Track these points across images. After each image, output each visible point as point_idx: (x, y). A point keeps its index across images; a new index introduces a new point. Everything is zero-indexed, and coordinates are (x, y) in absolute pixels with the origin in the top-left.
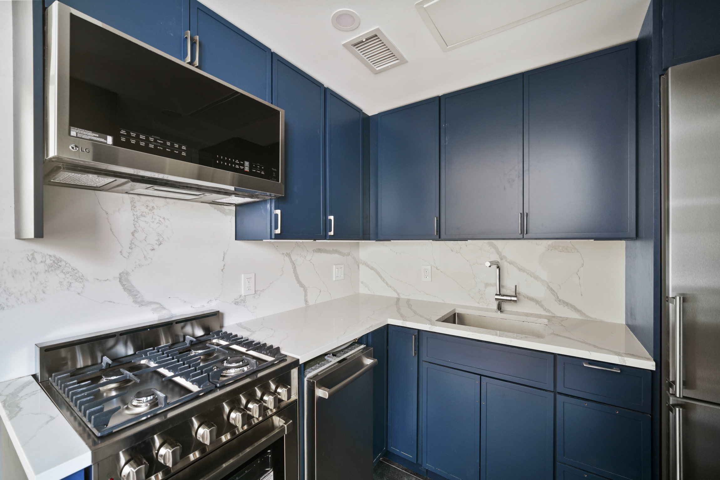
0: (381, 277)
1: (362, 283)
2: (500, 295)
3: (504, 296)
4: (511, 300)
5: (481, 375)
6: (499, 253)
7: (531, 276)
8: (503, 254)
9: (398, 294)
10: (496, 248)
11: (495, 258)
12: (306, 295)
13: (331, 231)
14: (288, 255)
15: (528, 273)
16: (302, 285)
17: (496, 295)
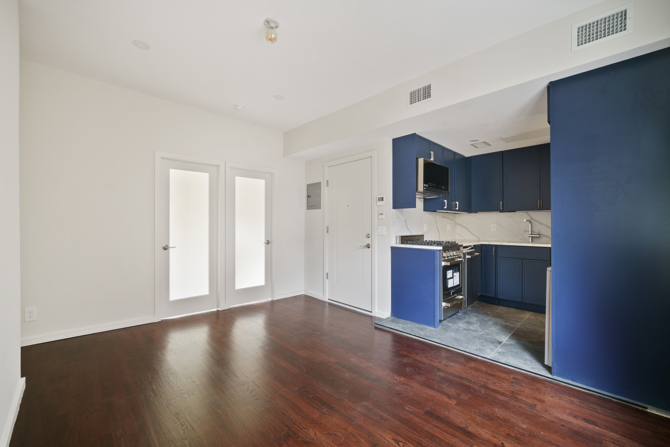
0: (469, 231)
1: (458, 234)
2: (531, 235)
3: (533, 235)
4: (536, 237)
5: (522, 259)
6: (531, 217)
7: (546, 227)
8: (533, 217)
9: (479, 238)
10: (529, 215)
11: (529, 219)
12: (440, 236)
13: (457, 208)
14: (435, 218)
15: (544, 225)
16: (438, 231)
17: (529, 235)
